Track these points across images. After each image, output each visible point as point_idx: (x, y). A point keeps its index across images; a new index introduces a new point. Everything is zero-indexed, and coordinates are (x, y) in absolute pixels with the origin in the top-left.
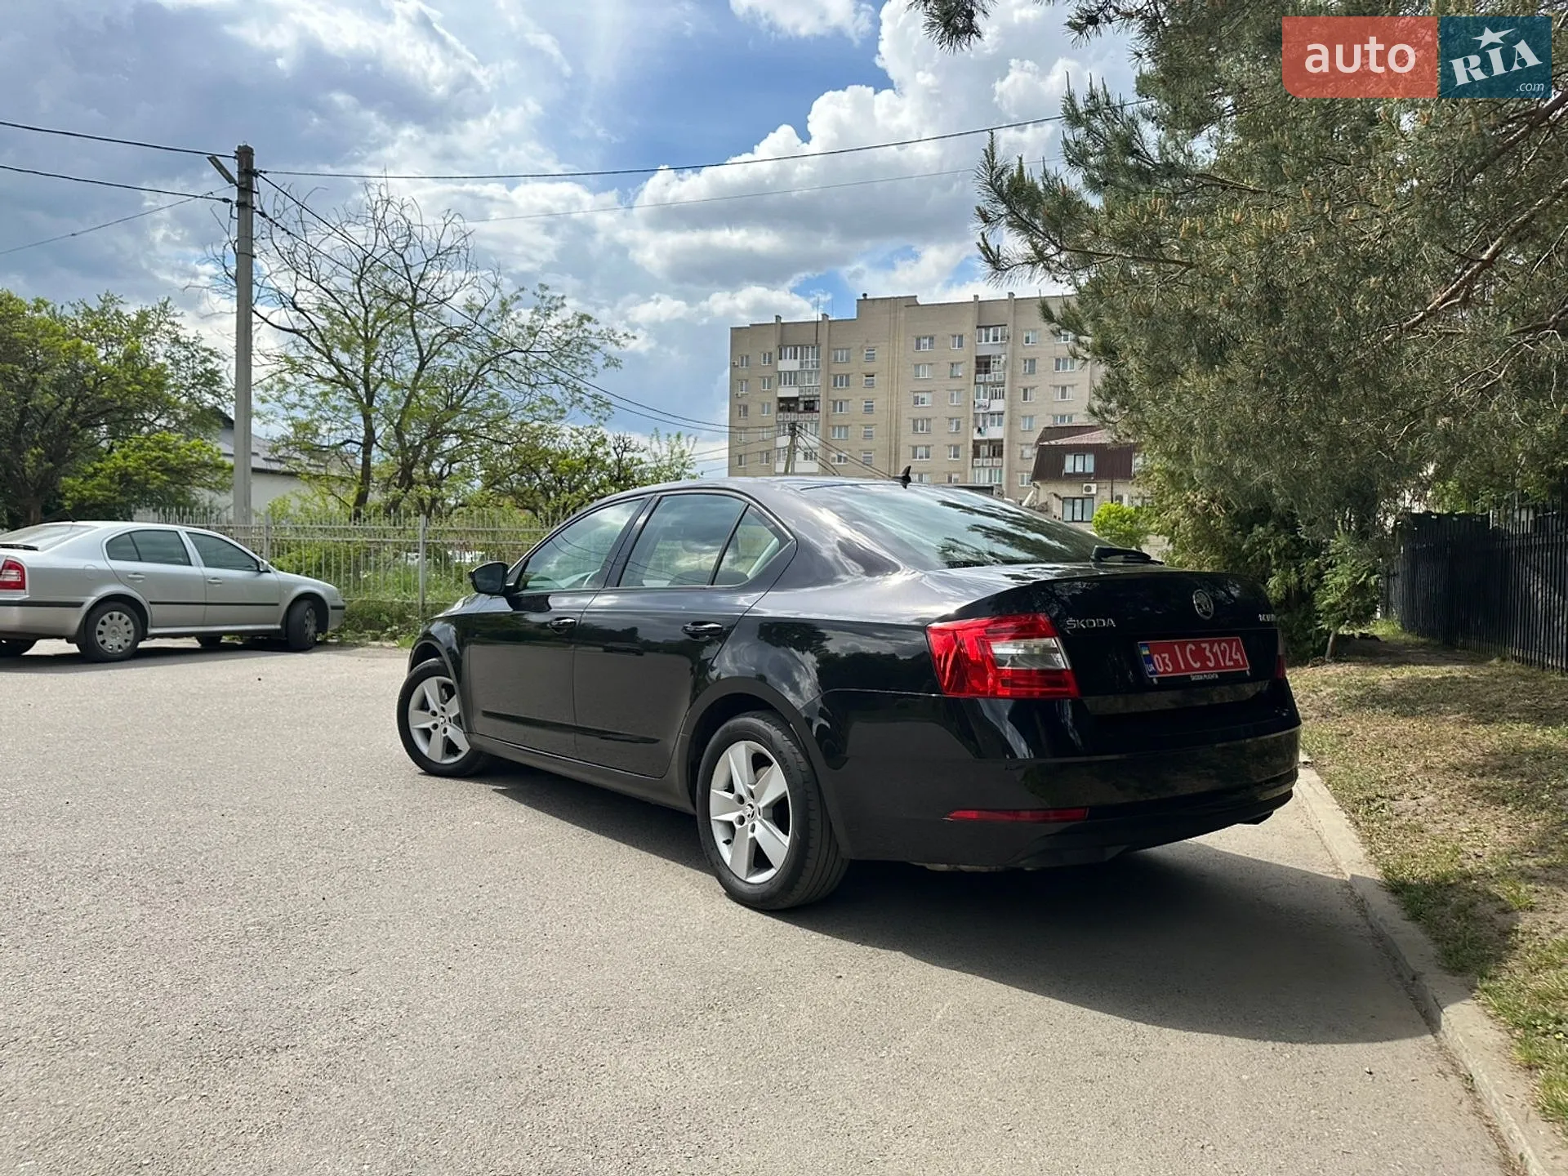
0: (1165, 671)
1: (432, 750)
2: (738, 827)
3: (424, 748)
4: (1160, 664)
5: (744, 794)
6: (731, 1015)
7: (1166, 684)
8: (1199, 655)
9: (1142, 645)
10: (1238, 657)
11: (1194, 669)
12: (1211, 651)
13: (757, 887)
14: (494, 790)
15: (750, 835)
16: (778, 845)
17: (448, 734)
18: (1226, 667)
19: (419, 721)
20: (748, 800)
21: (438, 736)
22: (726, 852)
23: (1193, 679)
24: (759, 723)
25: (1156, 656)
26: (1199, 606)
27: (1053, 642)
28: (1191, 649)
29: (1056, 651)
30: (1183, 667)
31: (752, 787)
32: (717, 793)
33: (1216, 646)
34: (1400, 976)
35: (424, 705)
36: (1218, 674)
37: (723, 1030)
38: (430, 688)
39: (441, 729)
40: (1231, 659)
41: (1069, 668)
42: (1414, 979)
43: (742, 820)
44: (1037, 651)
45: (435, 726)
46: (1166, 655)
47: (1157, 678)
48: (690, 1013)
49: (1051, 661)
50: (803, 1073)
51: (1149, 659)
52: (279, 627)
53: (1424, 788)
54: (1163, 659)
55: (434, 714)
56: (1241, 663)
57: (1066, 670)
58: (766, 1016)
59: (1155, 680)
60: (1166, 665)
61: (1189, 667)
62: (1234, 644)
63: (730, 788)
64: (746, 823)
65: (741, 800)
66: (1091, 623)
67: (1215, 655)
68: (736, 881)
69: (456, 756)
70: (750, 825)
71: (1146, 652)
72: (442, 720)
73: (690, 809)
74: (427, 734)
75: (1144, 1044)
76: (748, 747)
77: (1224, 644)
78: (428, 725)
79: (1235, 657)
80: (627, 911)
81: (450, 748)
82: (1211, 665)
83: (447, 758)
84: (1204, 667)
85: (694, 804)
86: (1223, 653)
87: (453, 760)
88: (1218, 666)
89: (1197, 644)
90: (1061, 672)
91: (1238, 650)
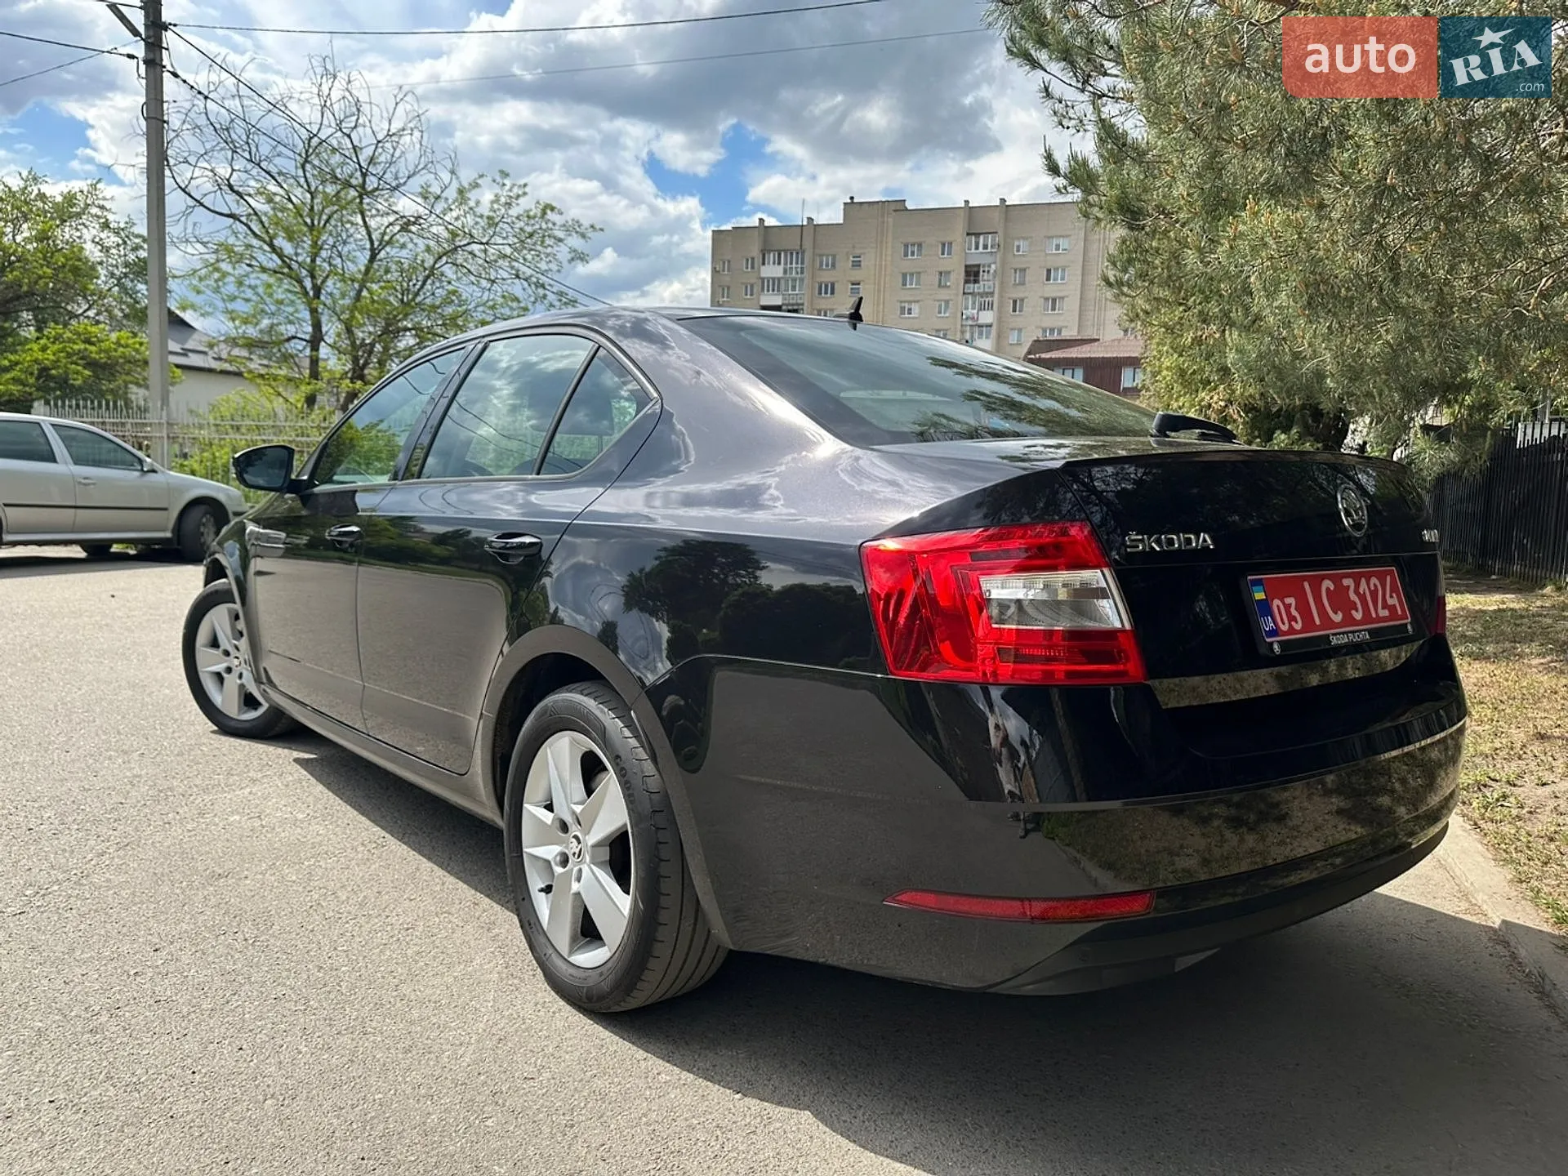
0: (1292, 631)
1: (226, 700)
2: (559, 870)
3: (217, 698)
4: (1282, 618)
5: (569, 819)
7: (1295, 652)
8: (1340, 600)
9: (1254, 582)
10: (1395, 601)
11: (1334, 625)
12: (1357, 592)
13: (584, 974)
14: (296, 760)
15: (575, 887)
16: (614, 909)
17: (244, 680)
18: (1379, 619)
19: (209, 663)
20: (573, 829)
21: (231, 681)
22: (543, 906)
23: (1334, 641)
24: (590, 703)
25: (1276, 602)
26: (1348, 514)
27: (1094, 577)
28: (1328, 589)
29: (1102, 594)
30: (1318, 622)
31: (578, 809)
32: (533, 810)
33: (1364, 584)
35: (214, 641)
36: (1370, 631)
38: (220, 618)
39: (235, 674)
40: (1385, 605)
41: (1128, 626)
43: (564, 860)
44: (1062, 595)
45: (229, 670)
46: (1291, 601)
47: (1279, 642)
49: (1093, 615)
51: (1265, 608)
52: (168, 535)
54: (1288, 607)
55: (227, 653)
56: (1400, 612)
57: (1123, 631)
59: (1276, 647)
60: (1292, 619)
61: (1327, 622)
62: (1388, 578)
63: (549, 803)
64: (570, 865)
65: (564, 827)
66: (1171, 542)
67: (1362, 598)
68: (554, 957)
69: (256, 709)
70: (576, 869)
71: (1259, 595)
72: (236, 662)
73: (495, 820)
74: (219, 677)
76: (574, 741)
77: (1374, 580)
78: (220, 668)
79: (1389, 601)
81: (250, 701)
82: (1358, 616)
83: (245, 712)
84: (1348, 620)
85: (501, 817)
86: (1374, 594)
87: (252, 715)
88: (1367, 618)
89: (1336, 580)
90: (1112, 634)
91: (1394, 589)
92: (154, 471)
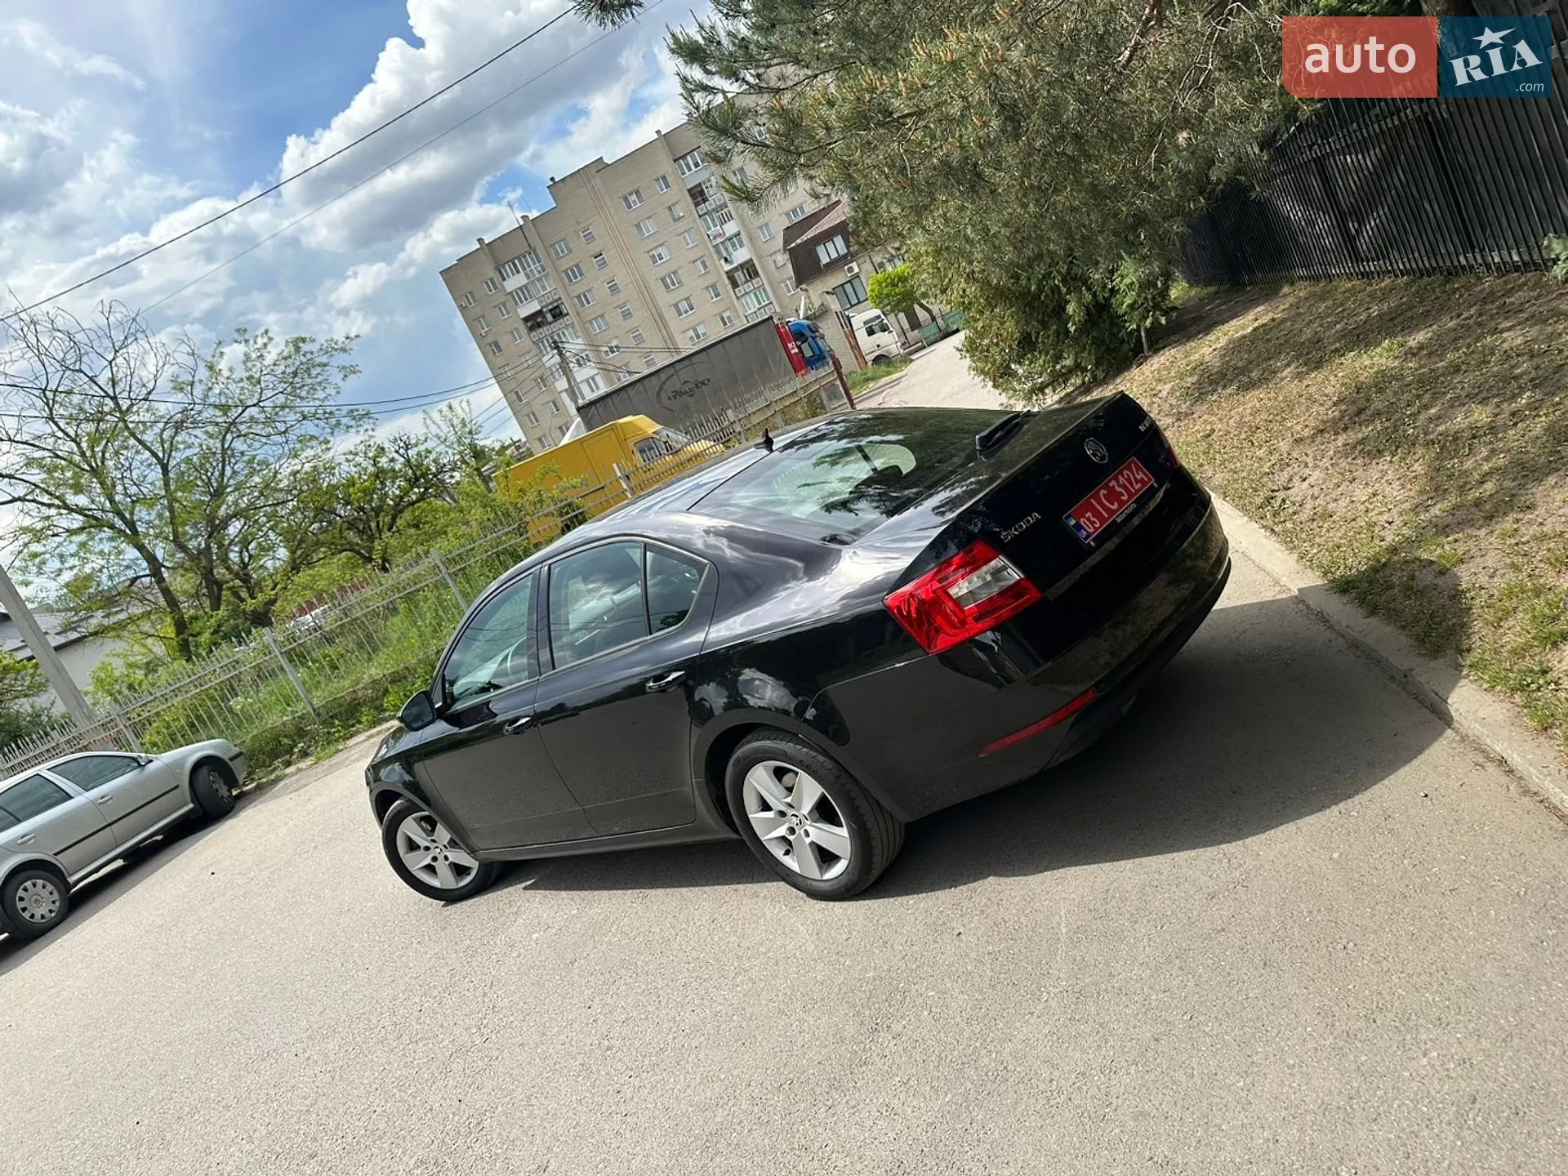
0: (1096, 529)
1: (444, 879)
2: (791, 838)
3: (435, 882)
4: (1088, 526)
5: (783, 808)
6: (897, 1028)
7: (1101, 539)
8: (1113, 496)
9: (1067, 518)
10: (1141, 475)
11: (1115, 512)
12: (1119, 485)
13: (836, 881)
14: (525, 888)
15: (808, 840)
16: (838, 839)
17: (451, 859)
18: (1137, 491)
19: (416, 863)
20: (790, 812)
21: (442, 867)
22: (791, 862)
23: (1119, 520)
24: (767, 743)
25: (1082, 520)
26: (1094, 455)
27: (995, 563)
28: (1104, 495)
29: (1005, 568)
30: (1107, 516)
31: (789, 800)
32: (756, 817)
33: (1121, 479)
34: (1392, 678)
35: (412, 846)
36: (1135, 502)
37: (900, 1049)
38: (410, 828)
39: (441, 858)
40: (1137, 481)
41: (1023, 576)
42: (1405, 676)
43: (792, 831)
44: (989, 577)
45: (435, 859)
46: (1089, 514)
47: (1093, 539)
48: (862, 1046)
49: (1005, 579)
50: (994, 1055)
51: (1078, 527)
52: (191, 806)
53: (1306, 466)
54: (1088, 519)
55: (427, 848)
56: (1146, 479)
57: (1021, 579)
58: (926, 1013)
59: (1092, 542)
60: (1093, 523)
61: (1111, 512)
62: (1132, 465)
63: (766, 807)
64: (797, 832)
65: (782, 814)
66: (1021, 526)
67: (1124, 486)
68: (814, 883)
69: (469, 874)
70: (803, 832)
71: (1073, 522)
72: (438, 850)
73: (734, 836)
74: (430, 869)
75: (1240, 866)
76: (765, 768)
77: (1126, 472)
78: (428, 861)
79: (1138, 477)
80: (736, 964)
81: (460, 870)
82: (1125, 498)
83: (461, 881)
84: (1122, 503)
85: (736, 831)
86: (1129, 480)
87: (468, 879)
88: (1130, 495)
89: (1106, 487)
90: (1018, 583)
91: (1138, 469)
92: (151, 761)
